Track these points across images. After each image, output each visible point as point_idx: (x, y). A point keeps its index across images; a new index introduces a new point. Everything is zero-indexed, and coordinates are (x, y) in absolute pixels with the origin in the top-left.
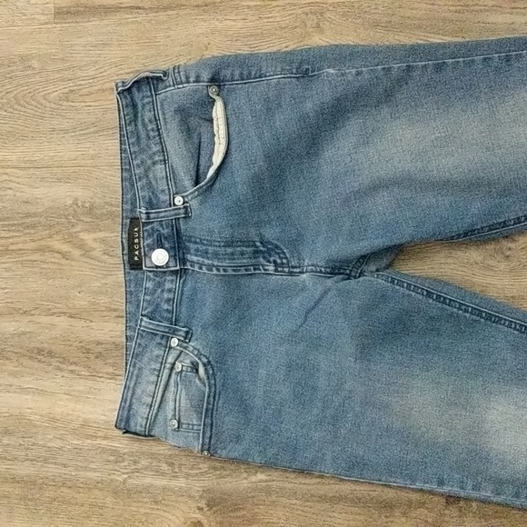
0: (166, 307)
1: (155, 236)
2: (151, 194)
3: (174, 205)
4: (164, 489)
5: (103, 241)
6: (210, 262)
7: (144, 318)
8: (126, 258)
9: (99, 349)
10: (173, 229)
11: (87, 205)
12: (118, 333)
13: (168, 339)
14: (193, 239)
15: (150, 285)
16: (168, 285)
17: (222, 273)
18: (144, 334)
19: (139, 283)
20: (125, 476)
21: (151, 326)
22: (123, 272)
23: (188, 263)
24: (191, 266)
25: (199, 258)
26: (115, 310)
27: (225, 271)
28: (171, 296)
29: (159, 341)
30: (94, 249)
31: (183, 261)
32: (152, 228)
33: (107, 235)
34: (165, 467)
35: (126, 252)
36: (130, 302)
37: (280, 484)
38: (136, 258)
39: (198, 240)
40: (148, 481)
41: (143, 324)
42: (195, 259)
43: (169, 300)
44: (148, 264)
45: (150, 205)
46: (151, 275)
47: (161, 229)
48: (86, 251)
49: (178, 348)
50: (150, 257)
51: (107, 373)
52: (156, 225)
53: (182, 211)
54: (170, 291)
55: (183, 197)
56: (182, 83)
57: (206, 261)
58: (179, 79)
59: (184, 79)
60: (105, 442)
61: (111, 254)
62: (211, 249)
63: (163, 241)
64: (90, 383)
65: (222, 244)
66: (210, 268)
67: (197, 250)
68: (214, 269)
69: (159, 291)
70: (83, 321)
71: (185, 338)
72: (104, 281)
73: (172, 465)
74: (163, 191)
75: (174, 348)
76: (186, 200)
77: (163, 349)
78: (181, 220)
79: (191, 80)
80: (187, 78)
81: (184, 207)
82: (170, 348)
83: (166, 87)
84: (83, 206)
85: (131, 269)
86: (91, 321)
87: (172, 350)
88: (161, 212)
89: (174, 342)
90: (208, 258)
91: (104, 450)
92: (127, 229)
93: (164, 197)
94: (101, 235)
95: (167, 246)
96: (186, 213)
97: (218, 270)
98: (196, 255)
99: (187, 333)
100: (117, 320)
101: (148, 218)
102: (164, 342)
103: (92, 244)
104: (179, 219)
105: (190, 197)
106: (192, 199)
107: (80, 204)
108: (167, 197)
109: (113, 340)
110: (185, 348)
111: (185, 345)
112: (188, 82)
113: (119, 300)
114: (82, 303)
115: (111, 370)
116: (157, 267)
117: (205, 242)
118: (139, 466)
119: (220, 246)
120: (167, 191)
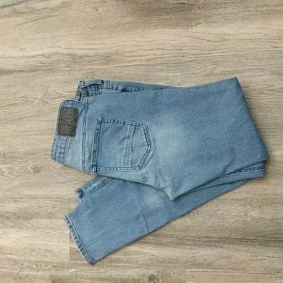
4: (34, 276)
9: (8, 215)
20: (18, 271)
34: (34, 267)
37: (81, 273)
40: (27, 273)
51: (10, 226)
56: (110, 89)
58: (109, 87)
59: (111, 87)
60: (10, 256)
64: (4, 230)
73: (37, 265)
79: (114, 88)
80: (113, 87)
83: (102, 88)
91: (10, 260)
94: (7, 166)
103: (4, 170)
109: (13, 211)
112: (113, 89)
115: (12, 224)
118: (24, 266)
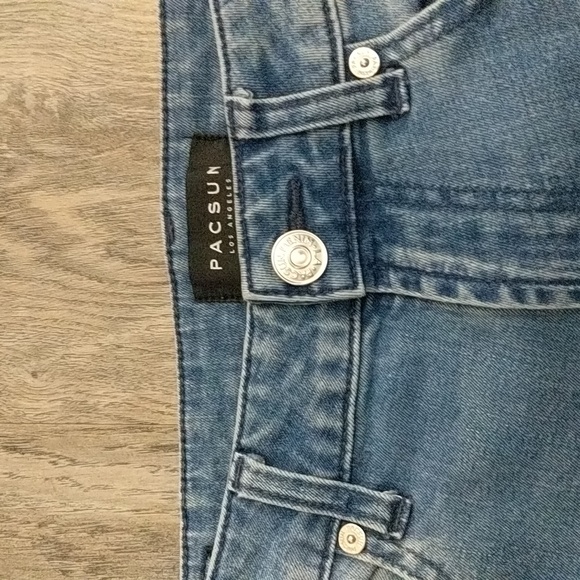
0: (321, 420)
1: (282, 188)
2: (266, 44)
3: (349, 76)
5: (104, 213)
6: (490, 268)
7: (251, 461)
8: (181, 264)
10: (342, 163)
11: (52, 103)
12: (156, 499)
13: (330, 528)
14: (413, 195)
15: (264, 349)
16: (325, 350)
17: (533, 304)
18: (251, 512)
19: (225, 345)
21: (273, 488)
22: (170, 310)
23: (393, 276)
24: (405, 284)
25: (438, 258)
26: (147, 428)
27: (543, 296)
28: (338, 385)
29: (302, 536)
30: (79, 239)
31: (376, 269)
32: (272, 162)
33: (118, 195)
35: (180, 243)
36: (195, 404)
38: (214, 265)
39: (433, 196)
41: (246, 478)
42: (422, 258)
43: (329, 400)
44: (261, 280)
45: (266, 81)
46: (268, 316)
47: (302, 162)
48: (53, 248)
49: (367, 558)
50: (268, 259)
52: (285, 150)
53: (379, 95)
54: (331, 367)
55: (378, 49)
57: (473, 266)
61: (131, 253)
62: (491, 222)
63: (308, 201)
65: (539, 201)
66: (486, 287)
67: (429, 230)
68: (504, 291)
69: (297, 368)
70: (45, 462)
71: (391, 525)
72: (109, 339)
74: (308, 31)
75: (352, 560)
76: (393, 56)
77: (316, 560)
78: (371, 128)
81: (386, 83)
82: (339, 556)
84: (40, 108)
85: (198, 299)
86: (73, 462)
87: (342, 566)
88: (306, 101)
89: (352, 538)
90: (480, 255)
92: (182, 173)
93: (313, 52)
95: (322, 218)
96: (391, 102)
97: (519, 296)
98: (428, 247)
99: (394, 507)
100: (153, 458)
101: (260, 124)
102: (317, 540)
104: (362, 123)
105: (408, 45)
106: (418, 48)
107: (30, 101)
108: (324, 51)
110: (392, 559)
111: (389, 547)
113: (158, 395)
114: (45, 406)
116: (290, 289)
117: (467, 199)
119: (528, 210)
120: (322, 33)
